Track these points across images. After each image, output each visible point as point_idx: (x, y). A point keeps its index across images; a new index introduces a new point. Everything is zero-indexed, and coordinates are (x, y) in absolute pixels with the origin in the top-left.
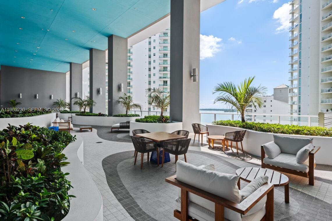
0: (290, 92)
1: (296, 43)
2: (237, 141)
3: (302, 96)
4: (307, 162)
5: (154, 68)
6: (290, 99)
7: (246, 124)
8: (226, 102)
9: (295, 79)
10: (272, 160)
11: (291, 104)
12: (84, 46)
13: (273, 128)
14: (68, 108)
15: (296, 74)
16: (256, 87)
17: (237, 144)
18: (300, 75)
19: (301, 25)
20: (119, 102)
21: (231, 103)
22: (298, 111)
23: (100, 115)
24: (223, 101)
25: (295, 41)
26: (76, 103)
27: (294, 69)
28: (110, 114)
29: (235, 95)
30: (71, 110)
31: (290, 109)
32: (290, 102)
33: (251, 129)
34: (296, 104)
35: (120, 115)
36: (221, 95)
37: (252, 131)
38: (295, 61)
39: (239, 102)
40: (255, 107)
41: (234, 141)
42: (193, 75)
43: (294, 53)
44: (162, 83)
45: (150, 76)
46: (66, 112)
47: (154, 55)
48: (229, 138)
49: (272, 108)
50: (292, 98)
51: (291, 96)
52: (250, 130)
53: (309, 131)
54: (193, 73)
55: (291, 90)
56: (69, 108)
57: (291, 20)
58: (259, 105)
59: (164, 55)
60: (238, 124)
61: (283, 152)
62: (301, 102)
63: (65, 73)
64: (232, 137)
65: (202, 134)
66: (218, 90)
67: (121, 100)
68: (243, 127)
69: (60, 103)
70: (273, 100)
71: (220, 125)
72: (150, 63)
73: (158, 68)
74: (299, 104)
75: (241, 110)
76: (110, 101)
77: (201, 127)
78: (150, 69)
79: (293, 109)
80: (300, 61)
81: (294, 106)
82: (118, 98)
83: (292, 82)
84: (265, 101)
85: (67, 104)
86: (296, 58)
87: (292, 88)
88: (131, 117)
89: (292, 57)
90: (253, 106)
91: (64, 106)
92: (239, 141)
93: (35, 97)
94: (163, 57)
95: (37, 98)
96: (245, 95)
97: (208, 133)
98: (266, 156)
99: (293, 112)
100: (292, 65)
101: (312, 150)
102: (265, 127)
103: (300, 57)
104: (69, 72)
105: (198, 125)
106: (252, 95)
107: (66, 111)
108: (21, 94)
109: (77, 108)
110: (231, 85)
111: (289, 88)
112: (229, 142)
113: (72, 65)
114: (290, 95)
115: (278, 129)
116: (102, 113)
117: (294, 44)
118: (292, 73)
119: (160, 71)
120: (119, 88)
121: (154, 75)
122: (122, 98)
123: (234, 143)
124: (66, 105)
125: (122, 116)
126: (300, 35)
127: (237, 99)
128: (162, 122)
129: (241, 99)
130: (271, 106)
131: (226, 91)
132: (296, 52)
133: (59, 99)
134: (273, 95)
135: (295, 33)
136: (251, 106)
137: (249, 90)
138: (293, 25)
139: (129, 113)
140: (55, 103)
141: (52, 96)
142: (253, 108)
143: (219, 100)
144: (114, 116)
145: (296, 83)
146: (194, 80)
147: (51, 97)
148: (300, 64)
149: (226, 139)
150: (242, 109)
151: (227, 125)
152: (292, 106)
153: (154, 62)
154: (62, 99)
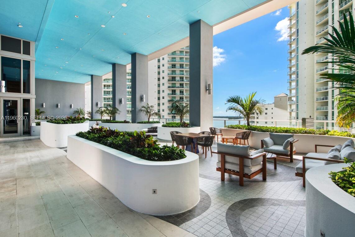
0: (289, 101)
1: (294, 55)
2: (244, 139)
3: (299, 104)
4: (289, 148)
5: (163, 78)
6: (289, 107)
7: (251, 127)
8: (235, 111)
9: (293, 89)
10: (268, 148)
11: (290, 111)
12: (108, 61)
13: (270, 129)
15: (294, 84)
16: (258, 99)
17: (244, 141)
18: (297, 85)
19: (298, 39)
20: (142, 110)
21: (239, 111)
22: (296, 118)
23: (125, 122)
24: (233, 110)
25: (292, 54)
26: (97, 112)
27: (292, 79)
28: (134, 121)
29: (242, 106)
31: (289, 116)
32: (289, 110)
33: (255, 130)
34: (294, 112)
35: (143, 122)
36: (232, 105)
37: (255, 132)
38: (293, 72)
39: (245, 111)
40: (257, 114)
41: (242, 139)
42: (208, 89)
43: (292, 64)
44: (171, 92)
45: (159, 85)
47: (163, 66)
48: (239, 137)
49: (272, 116)
50: (291, 105)
51: (290, 104)
52: (253, 131)
53: (294, 131)
54: (208, 87)
55: (290, 99)
57: (289, 35)
58: (260, 113)
59: (172, 66)
60: (245, 127)
61: (275, 144)
62: (299, 110)
64: (241, 137)
65: (217, 135)
66: (229, 101)
67: (143, 109)
68: (249, 129)
69: (80, 112)
70: (274, 108)
71: (231, 128)
72: (159, 73)
73: (167, 78)
74: (297, 111)
75: (246, 117)
76: (133, 110)
77: (216, 130)
78: (159, 79)
79: (292, 116)
80: (297, 72)
81: (292, 113)
82: (141, 107)
83: (291, 91)
84: (267, 109)
86: (293, 69)
87: (290, 96)
88: (153, 123)
89: (291, 68)
90: (255, 114)
92: (246, 139)
93: (57, 106)
94: (171, 67)
96: (250, 105)
97: (222, 135)
98: (265, 146)
99: (292, 118)
100: (291, 75)
101: (292, 141)
102: (265, 129)
103: (297, 68)
105: (214, 128)
106: (255, 105)
108: (44, 104)
109: (98, 116)
110: (239, 98)
111: (288, 97)
112: (239, 140)
113: (94, 77)
114: (288, 103)
115: (274, 130)
116: (127, 121)
117: (292, 57)
118: (290, 83)
119: (169, 80)
120: (142, 99)
121: (163, 84)
122: (144, 107)
123: (242, 141)
125: (145, 123)
126: (297, 48)
127: (243, 108)
128: (185, 127)
129: (246, 109)
130: (272, 113)
131: (235, 102)
132: (294, 64)
133: (79, 108)
134: (274, 103)
135: (292, 46)
136: (254, 113)
137: (252, 101)
138: (291, 38)
139: (151, 120)
141: (73, 105)
142: (255, 115)
143: (230, 109)
144: (138, 123)
145: (294, 92)
146: (209, 93)
147: (71, 106)
148: (298, 74)
149: (236, 138)
150: (248, 116)
151: (236, 128)
152: (290, 113)
153: (163, 72)
154: (82, 108)
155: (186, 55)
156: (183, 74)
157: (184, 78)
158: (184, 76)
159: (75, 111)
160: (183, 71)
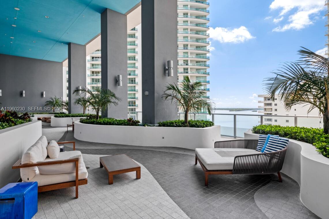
14: (65, 109)
20: (168, 96)
23: (130, 123)
26: (78, 101)
30: (70, 112)
35: (172, 123)
46: (62, 115)
56: (67, 109)
63: (62, 63)
69: (55, 102)
82: (165, 89)
85: (64, 103)
91: (60, 106)
93: (21, 94)
95: (24, 95)
104: (67, 61)
107: (63, 113)
109: (79, 109)
113: (72, 45)
124: (63, 105)
133: (53, 97)
139: (191, 119)
140: (48, 103)
141: (44, 93)
147: (42, 95)
154: (57, 97)
155: (191, 34)
156: (187, 57)
157: (189, 62)
158: (189, 59)
159: (47, 102)
160: (187, 53)
